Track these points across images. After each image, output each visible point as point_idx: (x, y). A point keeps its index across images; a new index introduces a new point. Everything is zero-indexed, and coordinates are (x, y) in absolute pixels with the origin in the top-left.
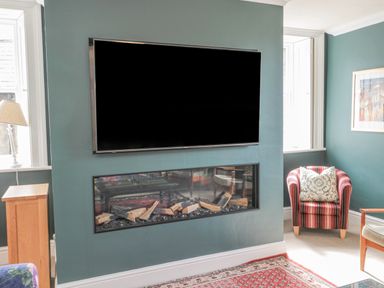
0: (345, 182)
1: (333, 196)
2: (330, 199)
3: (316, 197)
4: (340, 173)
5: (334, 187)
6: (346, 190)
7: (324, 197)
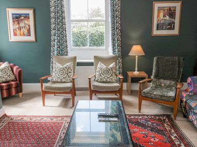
0: (18, 68)
1: (13, 77)
2: (12, 79)
3: (4, 80)
4: (11, 64)
5: (11, 72)
6: (20, 73)
7: (8, 79)
